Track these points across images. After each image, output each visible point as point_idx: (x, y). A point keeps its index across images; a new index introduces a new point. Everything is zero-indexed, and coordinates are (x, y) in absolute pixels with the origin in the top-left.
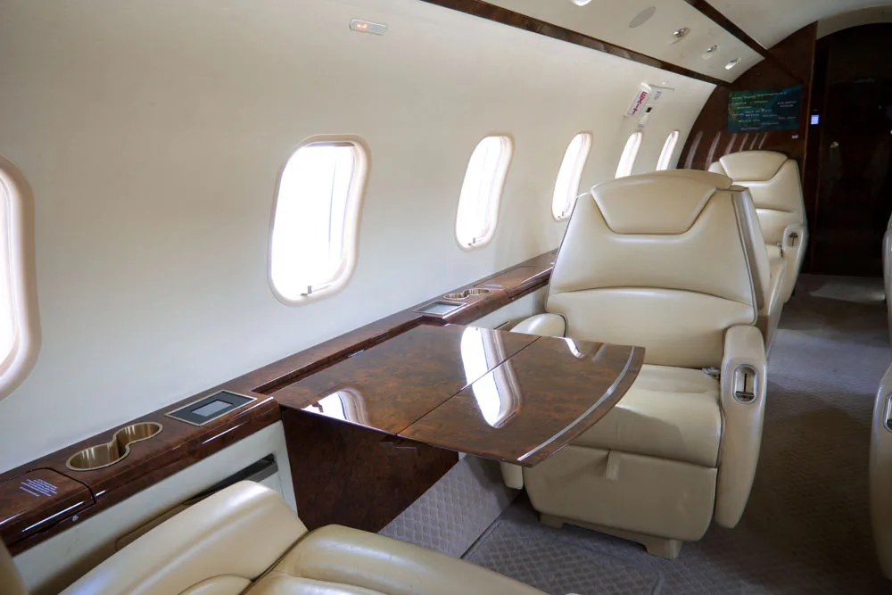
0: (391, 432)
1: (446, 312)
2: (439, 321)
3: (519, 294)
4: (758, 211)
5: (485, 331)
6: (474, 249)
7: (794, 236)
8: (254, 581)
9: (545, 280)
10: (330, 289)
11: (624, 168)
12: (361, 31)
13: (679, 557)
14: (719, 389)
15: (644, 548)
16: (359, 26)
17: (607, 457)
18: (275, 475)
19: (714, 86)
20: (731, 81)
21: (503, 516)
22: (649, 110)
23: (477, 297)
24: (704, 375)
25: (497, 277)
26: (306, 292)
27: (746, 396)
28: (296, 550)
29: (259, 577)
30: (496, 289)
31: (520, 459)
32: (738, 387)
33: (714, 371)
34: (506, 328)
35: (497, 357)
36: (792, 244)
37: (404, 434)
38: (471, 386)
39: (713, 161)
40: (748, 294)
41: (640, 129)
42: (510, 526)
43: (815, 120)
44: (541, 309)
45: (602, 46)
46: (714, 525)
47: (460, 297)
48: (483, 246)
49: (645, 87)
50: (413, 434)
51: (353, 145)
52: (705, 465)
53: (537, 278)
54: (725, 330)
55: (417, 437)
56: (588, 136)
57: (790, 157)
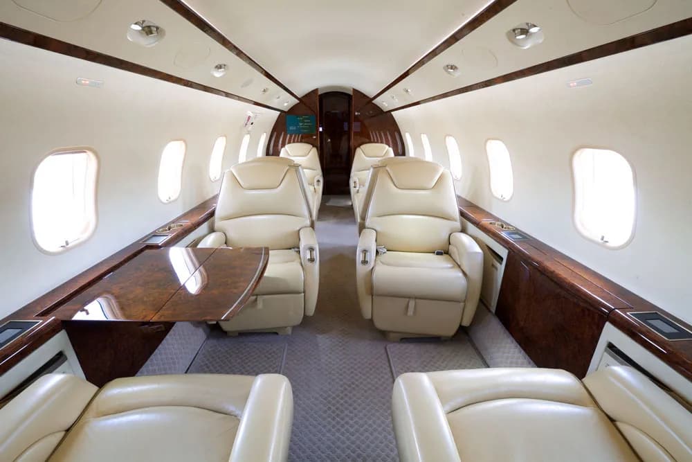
0: (145, 320)
1: (160, 241)
2: (157, 247)
3: (199, 224)
4: (305, 170)
5: (183, 250)
6: (170, 202)
7: (318, 181)
8: (68, 430)
9: (212, 214)
10: (81, 240)
11: (242, 158)
12: (86, 85)
13: (292, 333)
14: (300, 258)
15: (277, 333)
16: (83, 82)
17: (256, 299)
18: (66, 363)
19: (279, 113)
20: (286, 110)
21: (208, 338)
22: (252, 124)
23: (176, 229)
24: (292, 252)
25: (185, 216)
26: (64, 244)
27: (312, 260)
28: (94, 402)
29: (71, 426)
30: (187, 223)
31: (222, 318)
32: (309, 257)
33: (297, 249)
34: (194, 245)
35: (194, 265)
36: (318, 185)
37: (155, 319)
38: (184, 285)
39: (282, 147)
40: (306, 213)
41: (249, 133)
42: (213, 342)
43: (321, 129)
44: (212, 230)
45: (224, 94)
46: (305, 315)
47: (166, 230)
48: (176, 200)
49: (250, 114)
50: (159, 318)
51: (85, 152)
52: (299, 293)
53: (208, 214)
54: (299, 230)
55: (162, 319)
56: (224, 138)
57: (313, 146)
